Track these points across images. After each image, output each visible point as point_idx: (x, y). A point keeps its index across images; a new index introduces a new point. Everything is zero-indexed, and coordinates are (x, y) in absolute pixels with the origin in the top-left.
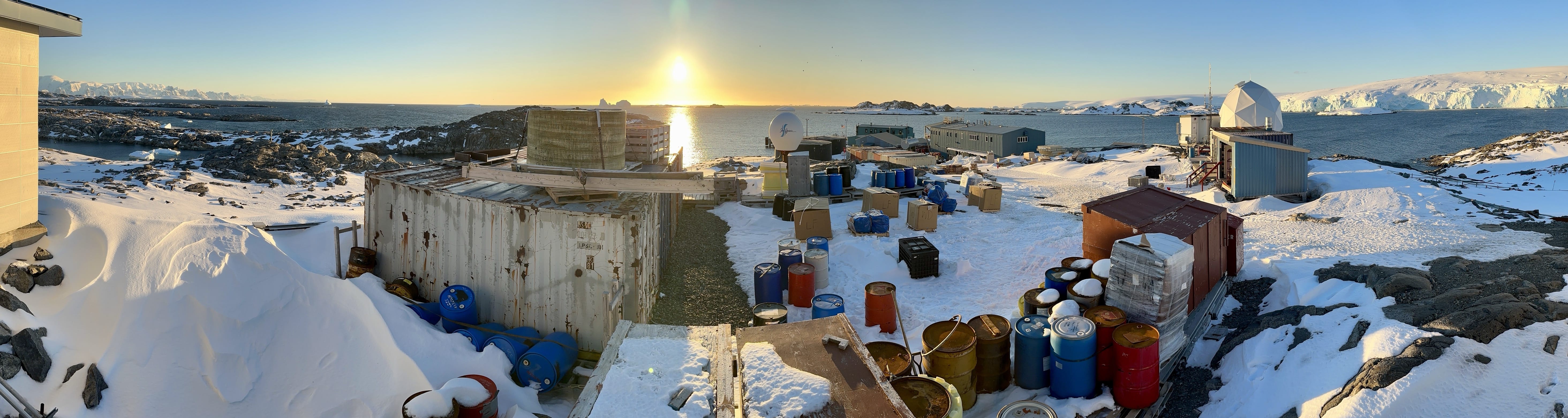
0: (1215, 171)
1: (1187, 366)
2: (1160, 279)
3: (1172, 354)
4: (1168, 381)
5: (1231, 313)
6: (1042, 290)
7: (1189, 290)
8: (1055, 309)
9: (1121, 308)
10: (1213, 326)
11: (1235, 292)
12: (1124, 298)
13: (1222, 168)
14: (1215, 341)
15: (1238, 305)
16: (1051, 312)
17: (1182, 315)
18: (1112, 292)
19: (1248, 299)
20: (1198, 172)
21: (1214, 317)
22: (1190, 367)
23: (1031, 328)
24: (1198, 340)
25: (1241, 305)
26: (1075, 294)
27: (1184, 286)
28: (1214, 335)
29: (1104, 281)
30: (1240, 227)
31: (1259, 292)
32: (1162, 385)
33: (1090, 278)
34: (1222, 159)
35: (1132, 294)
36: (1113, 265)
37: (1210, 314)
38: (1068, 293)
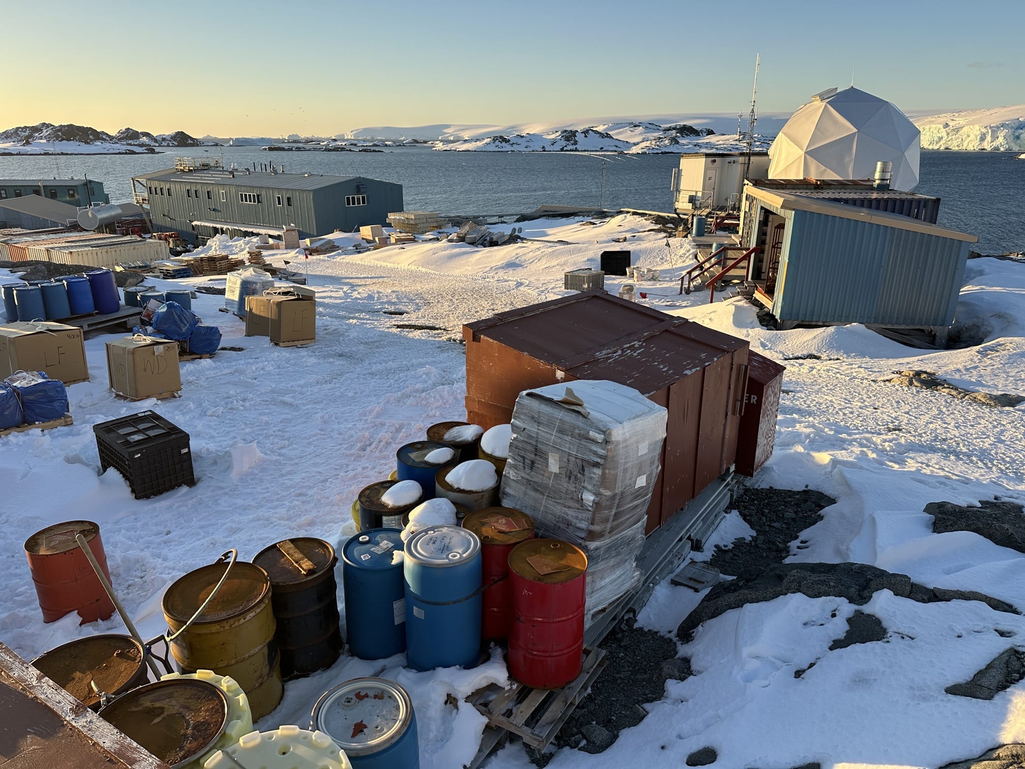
0: (744, 264)
1: (636, 626)
2: (596, 465)
3: (611, 600)
4: (600, 646)
5: (731, 546)
6: (392, 483)
7: (651, 489)
8: (413, 515)
9: (528, 512)
10: (693, 562)
11: (745, 507)
12: (532, 493)
13: (759, 261)
14: (691, 591)
15: (747, 532)
16: (406, 521)
17: (636, 530)
18: (513, 484)
19: (770, 526)
20: (707, 265)
21: (697, 546)
22: (641, 629)
23: (371, 553)
24: (662, 583)
25: (754, 534)
26: (449, 488)
27: (641, 482)
28: (691, 579)
29: (499, 463)
30: (773, 382)
31: (794, 516)
32: (587, 652)
33: (477, 458)
34: (761, 242)
35: (546, 487)
36: (515, 436)
37: (689, 538)
38: (438, 486)
